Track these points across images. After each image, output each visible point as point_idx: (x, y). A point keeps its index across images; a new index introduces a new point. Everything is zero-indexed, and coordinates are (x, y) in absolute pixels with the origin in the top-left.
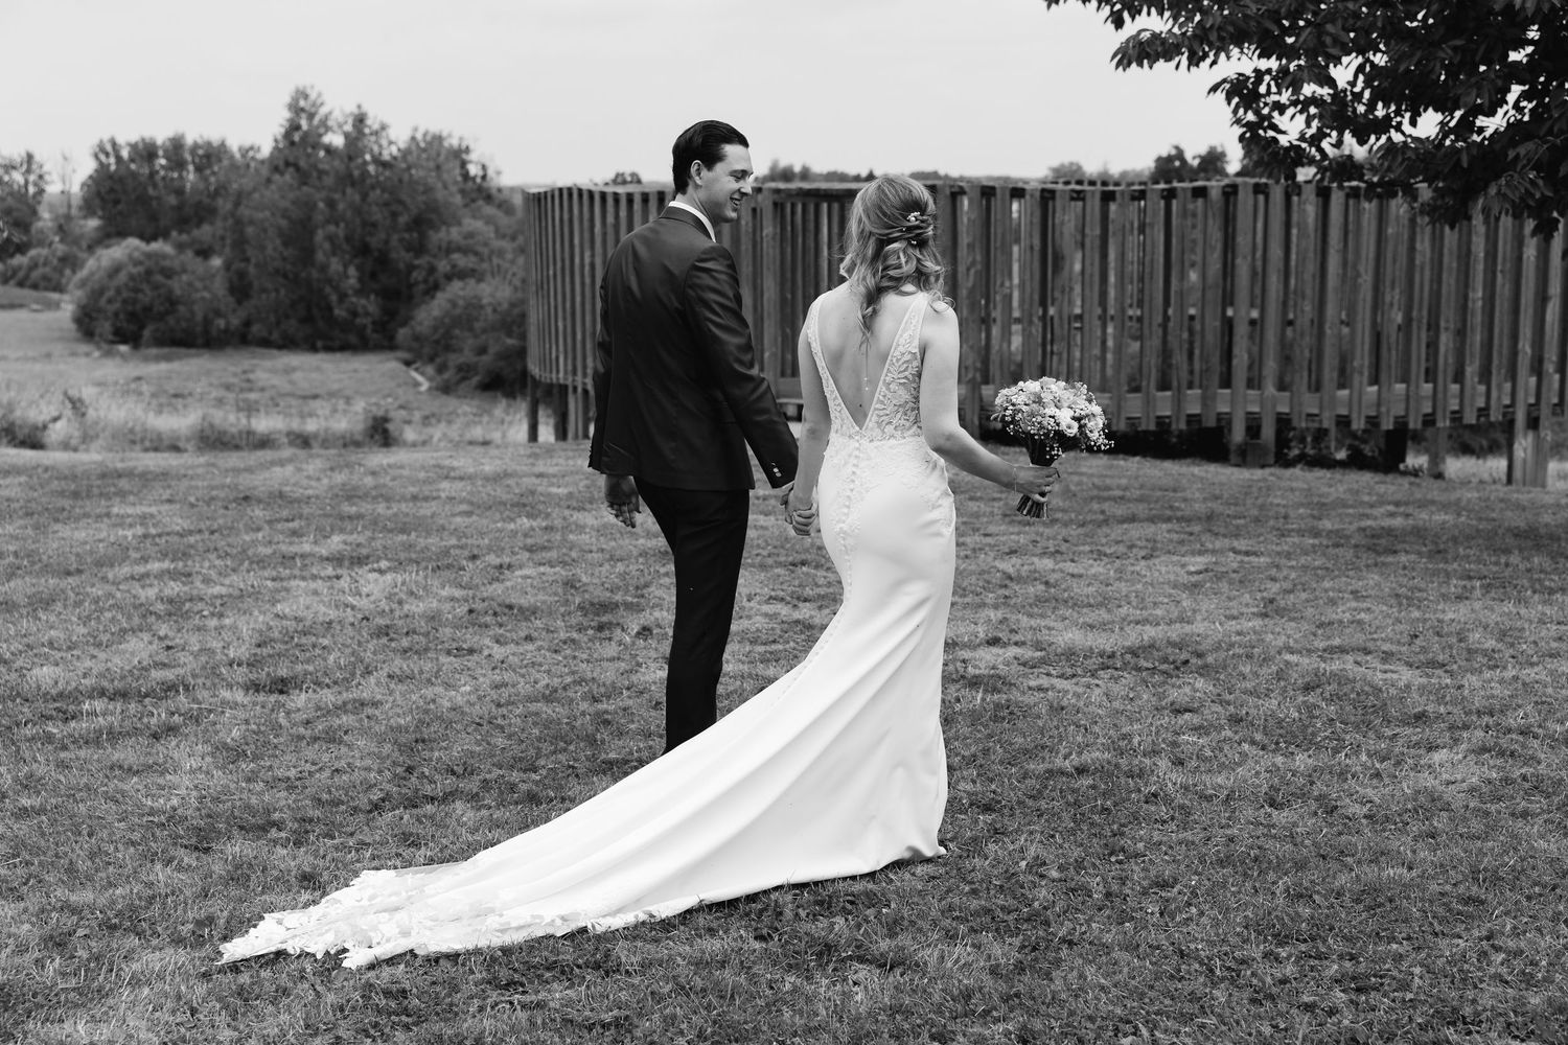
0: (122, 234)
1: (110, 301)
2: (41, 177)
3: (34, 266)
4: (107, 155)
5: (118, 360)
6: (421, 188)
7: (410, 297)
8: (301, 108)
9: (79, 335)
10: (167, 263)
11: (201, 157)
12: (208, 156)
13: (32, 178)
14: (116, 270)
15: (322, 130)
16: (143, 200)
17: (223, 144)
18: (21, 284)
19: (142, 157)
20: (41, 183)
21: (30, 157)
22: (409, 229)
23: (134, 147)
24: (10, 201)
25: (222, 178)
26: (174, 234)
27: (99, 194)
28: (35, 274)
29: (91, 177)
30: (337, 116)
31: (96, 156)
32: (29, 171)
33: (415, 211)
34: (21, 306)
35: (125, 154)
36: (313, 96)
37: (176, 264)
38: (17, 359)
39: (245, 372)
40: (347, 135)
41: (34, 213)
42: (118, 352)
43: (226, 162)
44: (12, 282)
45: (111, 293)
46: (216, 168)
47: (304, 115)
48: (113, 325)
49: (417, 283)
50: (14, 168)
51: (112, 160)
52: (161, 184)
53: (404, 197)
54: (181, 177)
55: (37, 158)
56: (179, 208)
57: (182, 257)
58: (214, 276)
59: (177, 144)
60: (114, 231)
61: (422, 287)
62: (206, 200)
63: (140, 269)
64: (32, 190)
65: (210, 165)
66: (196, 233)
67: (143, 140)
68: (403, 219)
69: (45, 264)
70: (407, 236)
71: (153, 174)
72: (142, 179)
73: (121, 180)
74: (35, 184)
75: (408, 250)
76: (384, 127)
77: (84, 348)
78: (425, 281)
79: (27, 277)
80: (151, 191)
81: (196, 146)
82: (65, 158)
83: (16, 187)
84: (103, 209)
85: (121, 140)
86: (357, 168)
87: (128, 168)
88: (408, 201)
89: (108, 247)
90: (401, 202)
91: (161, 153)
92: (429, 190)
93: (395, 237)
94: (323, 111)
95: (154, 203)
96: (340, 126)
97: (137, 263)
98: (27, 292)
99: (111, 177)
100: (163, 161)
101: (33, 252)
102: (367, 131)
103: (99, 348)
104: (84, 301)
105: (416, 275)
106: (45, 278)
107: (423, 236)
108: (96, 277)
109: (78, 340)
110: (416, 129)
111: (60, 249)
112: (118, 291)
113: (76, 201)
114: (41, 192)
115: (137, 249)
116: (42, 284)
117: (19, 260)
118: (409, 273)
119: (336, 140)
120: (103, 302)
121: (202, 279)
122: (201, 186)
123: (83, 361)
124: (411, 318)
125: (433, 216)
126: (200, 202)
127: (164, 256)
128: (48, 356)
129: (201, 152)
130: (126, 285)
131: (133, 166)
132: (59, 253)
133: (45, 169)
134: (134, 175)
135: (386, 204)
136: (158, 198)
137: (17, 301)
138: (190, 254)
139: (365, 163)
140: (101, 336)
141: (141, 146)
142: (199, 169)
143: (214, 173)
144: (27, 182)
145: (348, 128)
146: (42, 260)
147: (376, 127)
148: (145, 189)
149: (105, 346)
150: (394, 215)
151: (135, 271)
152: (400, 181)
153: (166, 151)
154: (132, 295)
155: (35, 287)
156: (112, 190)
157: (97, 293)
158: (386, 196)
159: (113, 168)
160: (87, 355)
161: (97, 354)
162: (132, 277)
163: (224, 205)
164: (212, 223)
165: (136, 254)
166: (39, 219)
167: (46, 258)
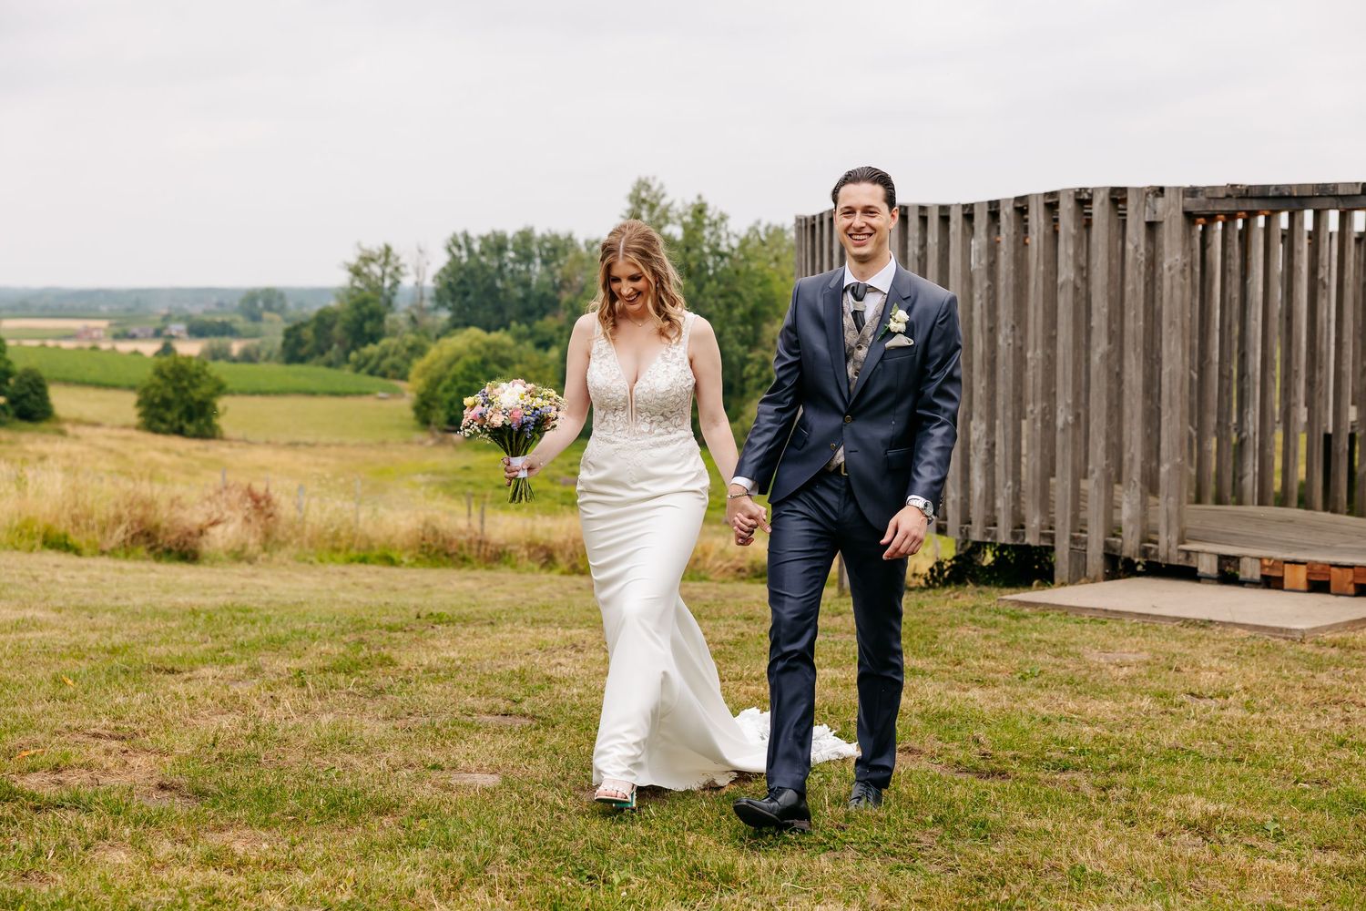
0: (467, 325)
1: (446, 390)
2: (397, 269)
3: (384, 356)
4: (459, 247)
5: (450, 449)
6: (758, 280)
7: (743, 392)
8: (643, 200)
9: (416, 423)
10: (505, 353)
11: (548, 250)
12: (554, 250)
13: (389, 270)
14: (457, 358)
15: (662, 221)
16: (491, 292)
17: (570, 238)
18: (371, 373)
19: (492, 249)
20: (396, 274)
21: (388, 250)
22: (744, 321)
23: (484, 240)
24: (368, 293)
25: (567, 270)
26: (514, 324)
27: (449, 285)
28: (386, 363)
29: (444, 270)
30: (679, 206)
31: (449, 250)
32: (386, 263)
33: (750, 304)
34: (368, 393)
35: (476, 247)
36: (655, 187)
37: (514, 354)
38: (355, 446)
39: (571, 465)
40: (685, 226)
41: (389, 303)
42: (452, 441)
43: (571, 255)
44: (364, 371)
45: (447, 382)
46: (561, 262)
47: (645, 207)
48: (448, 413)
49: (749, 377)
50: (373, 260)
51: (464, 253)
52: (509, 276)
53: (740, 289)
54: (528, 270)
55: (395, 250)
56: (524, 300)
57: (521, 347)
58: (546, 366)
59: (526, 237)
60: (462, 321)
61: (754, 381)
62: (551, 293)
63: (478, 358)
64: (387, 283)
65: (556, 258)
66: (538, 324)
67: (494, 233)
68: (737, 312)
69: (395, 354)
70: (741, 329)
71: (501, 268)
72: (491, 271)
73: (470, 273)
74: (392, 276)
75: (742, 342)
76: (723, 218)
77: (419, 436)
78: (759, 375)
79: (377, 365)
80: (499, 284)
81: (544, 239)
82: (420, 251)
83: (373, 278)
84: (453, 300)
85: (473, 234)
86: (695, 259)
87: (478, 261)
88: (744, 293)
89: (451, 336)
90: (738, 295)
91: (510, 246)
92: (766, 282)
93: (729, 329)
94: (664, 202)
95: (501, 295)
96: (680, 217)
97: (478, 352)
98: (377, 380)
99: (461, 268)
100: (512, 255)
101: (384, 342)
102: (706, 222)
103: (433, 436)
104: (423, 390)
105: (751, 369)
106: (394, 367)
107: (757, 329)
108: (437, 366)
109: (414, 428)
110: (759, 222)
111: (411, 338)
112: (454, 380)
113: (429, 293)
114: (396, 283)
115: (477, 338)
116: (391, 373)
117: (371, 349)
118: (743, 366)
119: (676, 231)
120: (440, 388)
121: (535, 370)
122: (547, 279)
123: (415, 449)
124: (742, 413)
125: (769, 309)
126: (544, 295)
127: (503, 347)
128: (384, 443)
129: (548, 245)
130: (462, 374)
131: (483, 259)
132: (409, 343)
133: (402, 261)
134: (483, 267)
135: (722, 296)
136: (505, 290)
137: (365, 389)
138: (529, 344)
139: (703, 254)
140: (436, 424)
141: (492, 239)
142: (545, 262)
143: (559, 266)
144: (384, 272)
145: (688, 219)
146: (392, 350)
147: (715, 217)
148: (493, 284)
149: (439, 434)
150: (730, 307)
151: (472, 359)
152: (737, 272)
153: (515, 245)
154: (468, 384)
155: (384, 375)
156: (462, 282)
157: (435, 382)
158: (722, 287)
159: (465, 260)
160: (421, 443)
161: (430, 442)
162: (468, 367)
163: (566, 297)
164: (555, 316)
165: (477, 344)
166: (393, 311)
167: (397, 347)
